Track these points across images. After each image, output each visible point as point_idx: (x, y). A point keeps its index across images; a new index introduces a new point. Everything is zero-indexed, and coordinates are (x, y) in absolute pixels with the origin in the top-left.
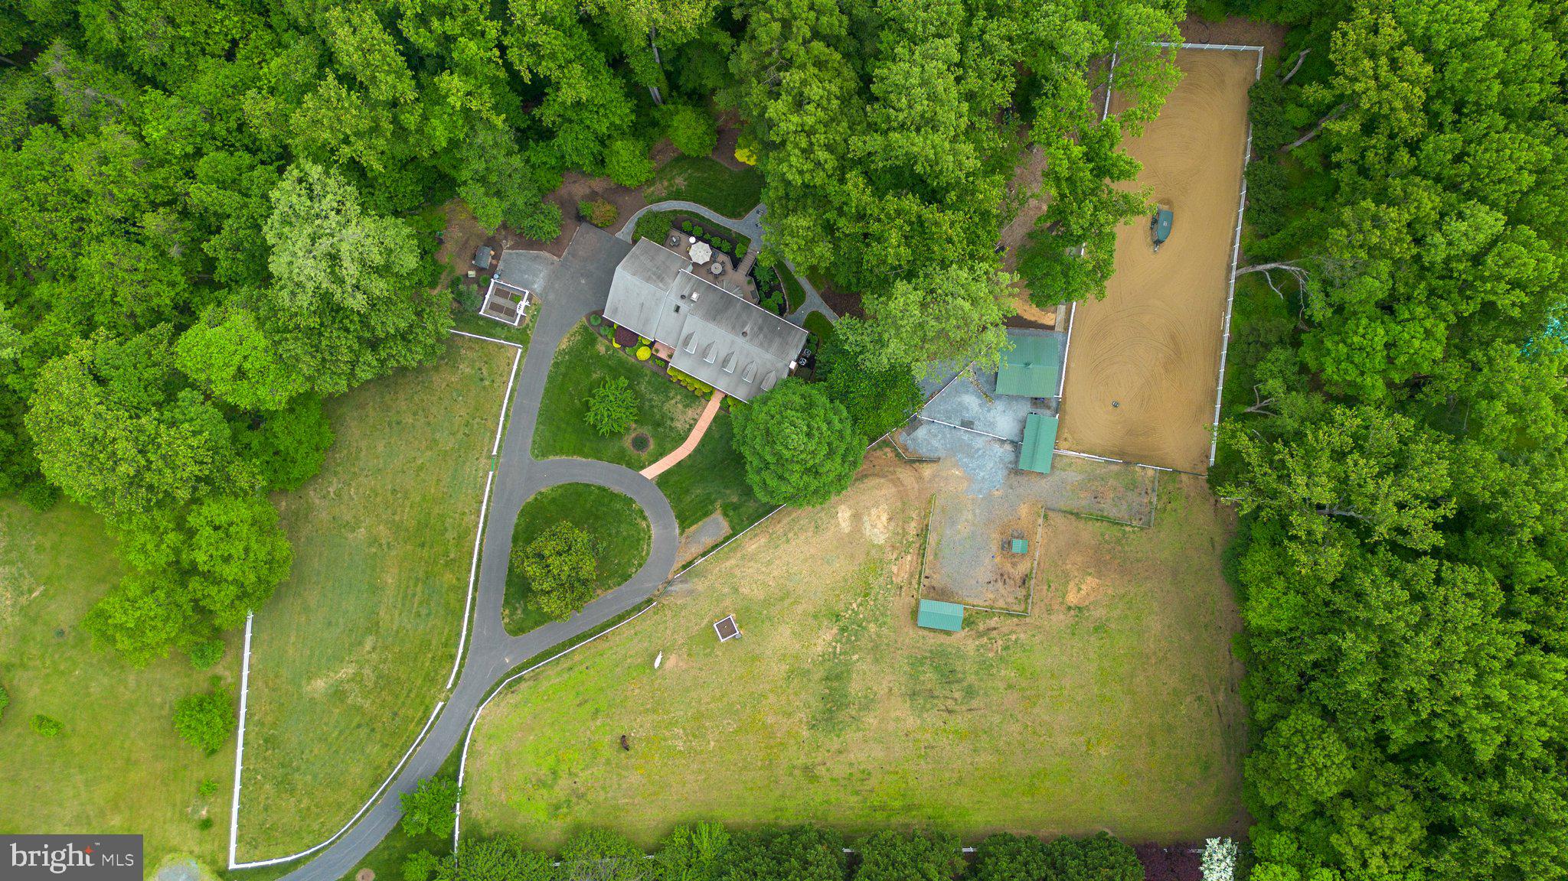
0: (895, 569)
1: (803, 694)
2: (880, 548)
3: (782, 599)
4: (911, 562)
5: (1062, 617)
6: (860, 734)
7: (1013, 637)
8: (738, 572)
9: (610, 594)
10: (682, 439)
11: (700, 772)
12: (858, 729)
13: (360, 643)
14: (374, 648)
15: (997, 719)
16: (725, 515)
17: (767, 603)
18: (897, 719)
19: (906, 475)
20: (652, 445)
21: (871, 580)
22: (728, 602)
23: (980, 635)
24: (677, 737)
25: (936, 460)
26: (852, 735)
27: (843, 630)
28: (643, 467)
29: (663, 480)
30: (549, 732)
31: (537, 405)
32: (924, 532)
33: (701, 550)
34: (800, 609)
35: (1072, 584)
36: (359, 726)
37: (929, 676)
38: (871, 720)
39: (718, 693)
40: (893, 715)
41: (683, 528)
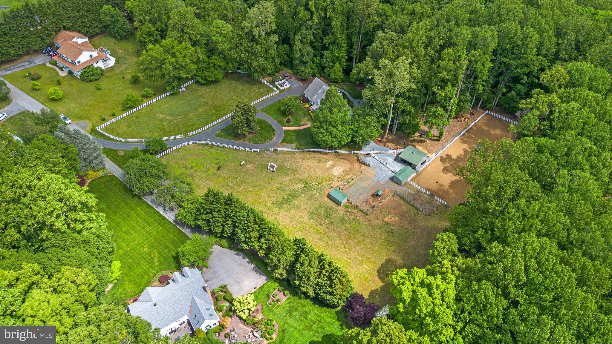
0: (334, 183)
1: (278, 195)
2: (334, 176)
3: (294, 171)
4: (341, 184)
5: (379, 222)
6: (286, 213)
7: (358, 218)
8: (287, 159)
9: (249, 143)
10: (300, 126)
12: (287, 212)
13: (180, 116)
14: (181, 118)
15: (335, 235)
16: (296, 145)
17: (289, 169)
18: (302, 216)
19: (356, 165)
20: (291, 123)
21: (324, 181)
22: (278, 163)
23: (348, 212)
24: (232, 182)
25: (369, 166)
26: (283, 212)
27: (305, 187)
28: (284, 126)
29: (286, 131)
31: (271, 103)
32: (351, 179)
35: (390, 216)
36: (159, 128)
37: (322, 212)
38: (293, 211)
39: (254, 180)
40: (301, 214)
41: (282, 142)
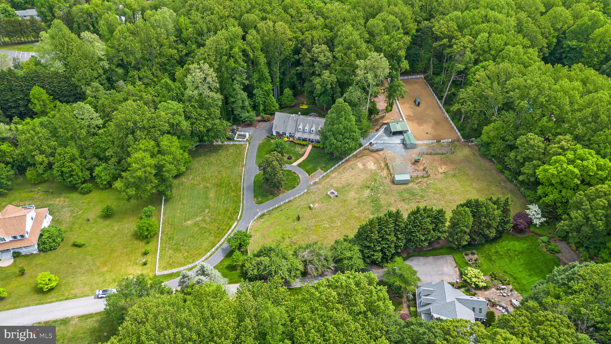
0: (382, 174)
1: (366, 207)
2: (374, 170)
3: (348, 186)
4: (386, 171)
5: (440, 175)
7: (428, 182)
8: (331, 182)
9: (290, 192)
10: (303, 155)
11: (337, 232)
13: (204, 211)
14: (209, 212)
15: (435, 201)
16: (322, 169)
17: (343, 187)
19: (374, 154)
20: (293, 158)
21: (375, 177)
23: (417, 183)
24: (325, 224)
25: (382, 150)
27: (372, 190)
28: (292, 163)
29: (299, 165)
30: (278, 227)
31: (255, 154)
32: (387, 165)
34: (355, 187)
35: (439, 168)
37: (406, 195)
41: (309, 174)
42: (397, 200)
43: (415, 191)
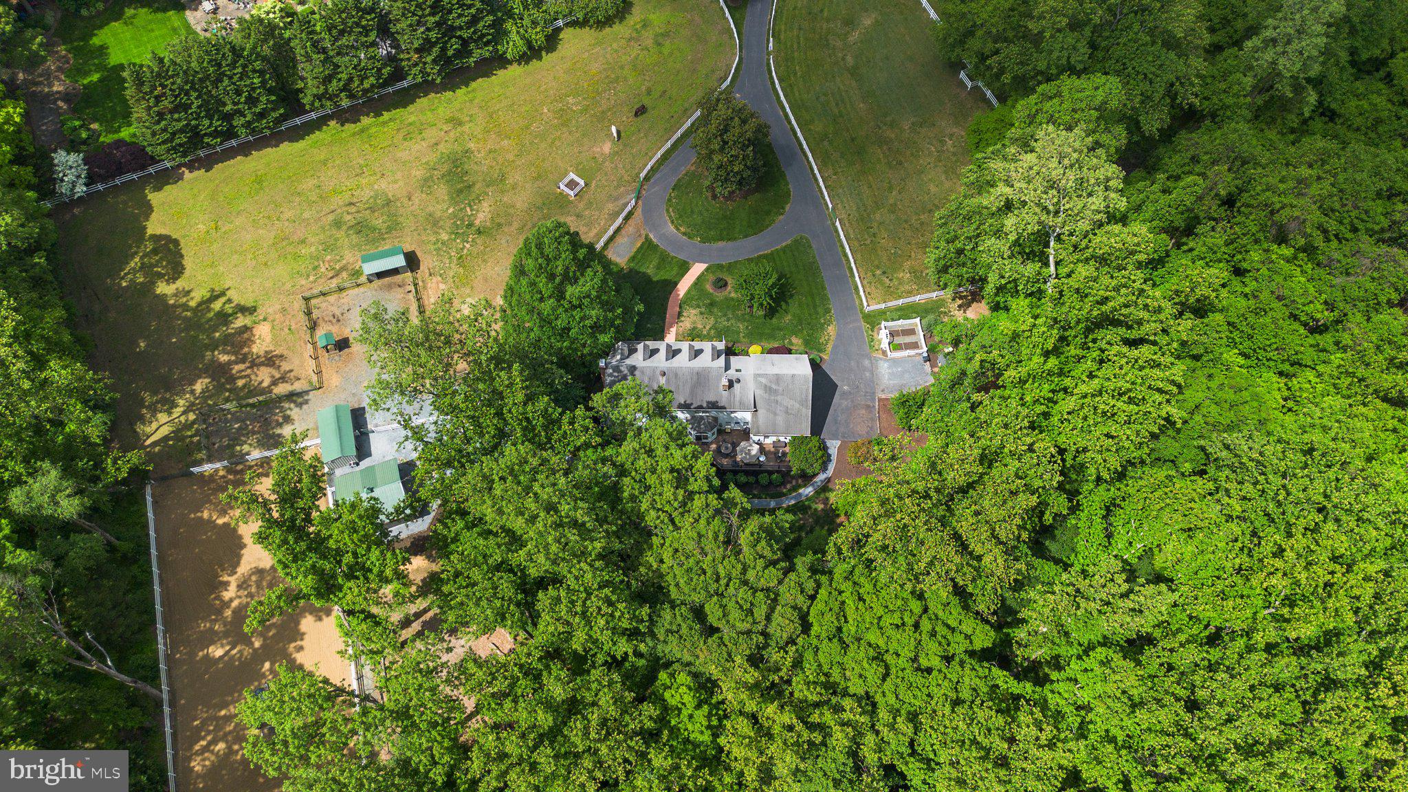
0: (442, 286)
1: (485, 169)
4: (429, 297)
5: (270, 311)
6: (424, 161)
7: (312, 278)
9: (683, 170)
11: (546, 90)
12: (427, 163)
13: (856, 58)
14: (844, 59)
15: (306, 215)
18: (396, 182)
21: (461, 270)
22: (581, 205)
23: (343, 268)
24: (576, 104)
26: (431, 158)
27: (470, 225)
28: (707, 270)
29: (684, 267)
31: (825, 274)
33: (623, 232)
37: (379, 221)
38: (418, 173)
39: (558, 143)
40: (401, 183)
41: (648, 241)
42: (405, 201)
43: (355, 238)
